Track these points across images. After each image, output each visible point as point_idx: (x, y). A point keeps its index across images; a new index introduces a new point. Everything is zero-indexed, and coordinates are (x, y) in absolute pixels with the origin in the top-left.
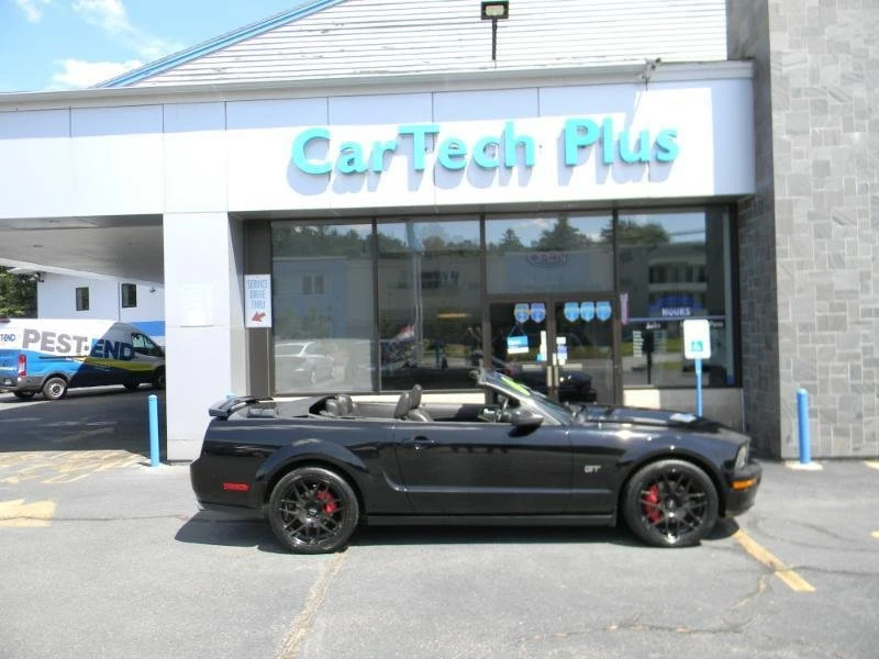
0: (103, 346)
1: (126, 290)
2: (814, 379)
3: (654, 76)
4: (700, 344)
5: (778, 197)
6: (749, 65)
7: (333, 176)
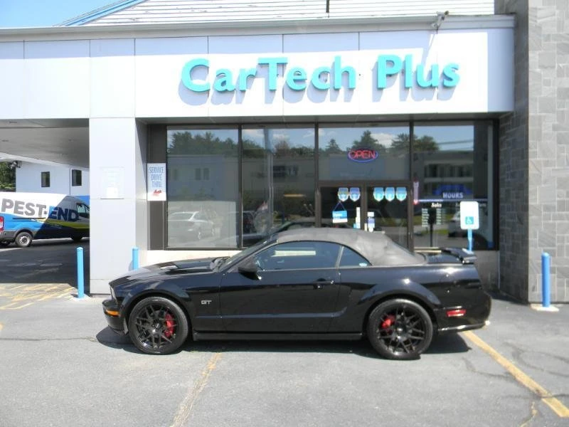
0: (57, 211)
1: (75, 175)
2: (554, 245)
3: (443, 25)
4: (472, 219)
5: (531, 114)
6: (512, 18)
7: (211, 93)
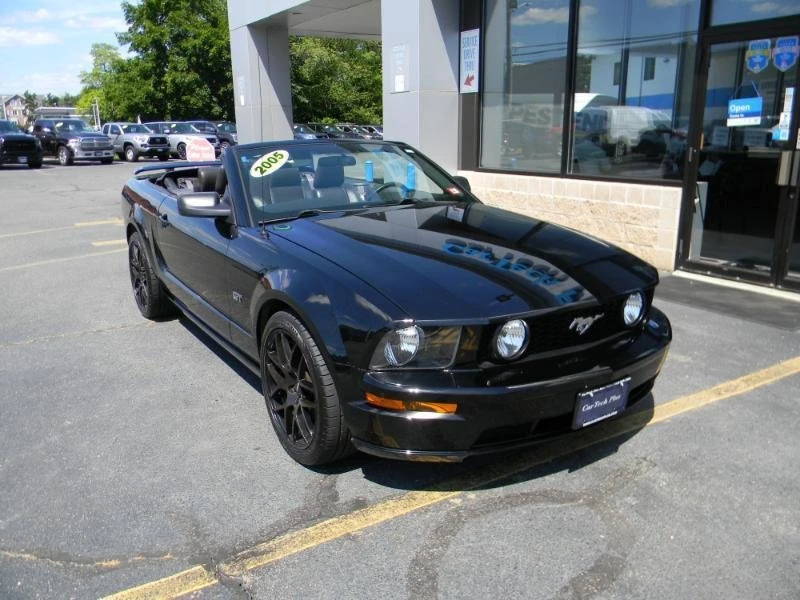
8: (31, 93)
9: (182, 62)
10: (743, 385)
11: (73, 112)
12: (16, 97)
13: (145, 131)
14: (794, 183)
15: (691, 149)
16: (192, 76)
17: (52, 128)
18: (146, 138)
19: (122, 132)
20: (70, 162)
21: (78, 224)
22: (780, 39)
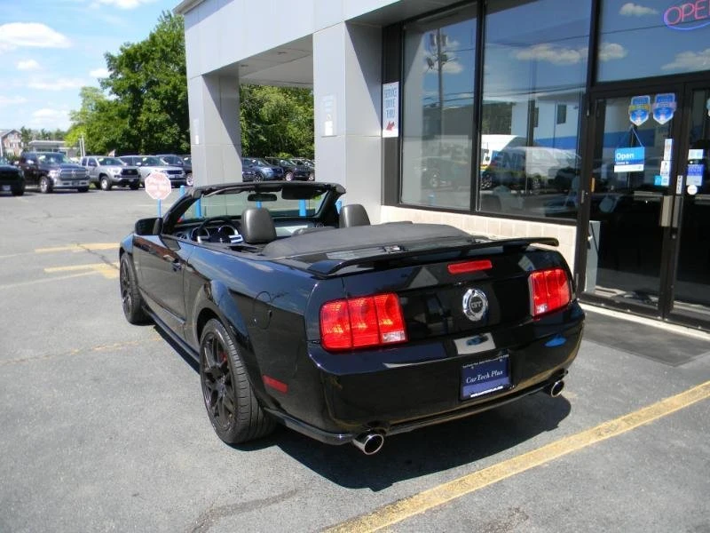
8: (27, 128)
9: (155, 104)
10: (624, 424)
11: (62, 145)
12: (13, 132)
13: (118, 164)
14: (675, 225)
15: (583, 192)
16: (163, 117)
17: (35, 160)
18: (119, 170)
19: (98, 164)
20: (51, 190)
21: (39, 251)
22: (659, 95)
